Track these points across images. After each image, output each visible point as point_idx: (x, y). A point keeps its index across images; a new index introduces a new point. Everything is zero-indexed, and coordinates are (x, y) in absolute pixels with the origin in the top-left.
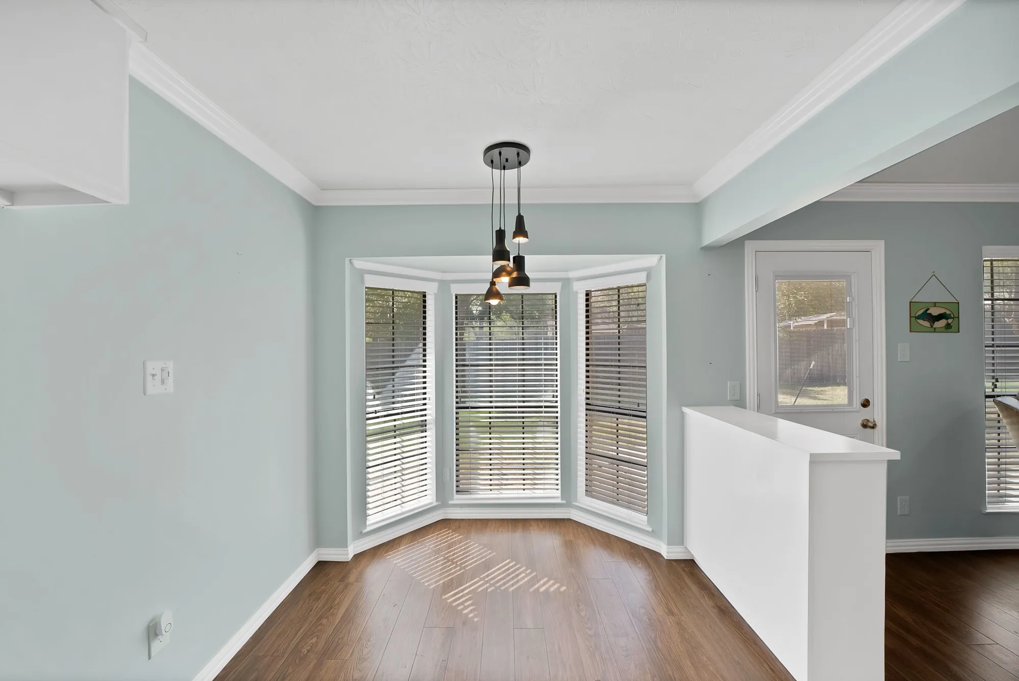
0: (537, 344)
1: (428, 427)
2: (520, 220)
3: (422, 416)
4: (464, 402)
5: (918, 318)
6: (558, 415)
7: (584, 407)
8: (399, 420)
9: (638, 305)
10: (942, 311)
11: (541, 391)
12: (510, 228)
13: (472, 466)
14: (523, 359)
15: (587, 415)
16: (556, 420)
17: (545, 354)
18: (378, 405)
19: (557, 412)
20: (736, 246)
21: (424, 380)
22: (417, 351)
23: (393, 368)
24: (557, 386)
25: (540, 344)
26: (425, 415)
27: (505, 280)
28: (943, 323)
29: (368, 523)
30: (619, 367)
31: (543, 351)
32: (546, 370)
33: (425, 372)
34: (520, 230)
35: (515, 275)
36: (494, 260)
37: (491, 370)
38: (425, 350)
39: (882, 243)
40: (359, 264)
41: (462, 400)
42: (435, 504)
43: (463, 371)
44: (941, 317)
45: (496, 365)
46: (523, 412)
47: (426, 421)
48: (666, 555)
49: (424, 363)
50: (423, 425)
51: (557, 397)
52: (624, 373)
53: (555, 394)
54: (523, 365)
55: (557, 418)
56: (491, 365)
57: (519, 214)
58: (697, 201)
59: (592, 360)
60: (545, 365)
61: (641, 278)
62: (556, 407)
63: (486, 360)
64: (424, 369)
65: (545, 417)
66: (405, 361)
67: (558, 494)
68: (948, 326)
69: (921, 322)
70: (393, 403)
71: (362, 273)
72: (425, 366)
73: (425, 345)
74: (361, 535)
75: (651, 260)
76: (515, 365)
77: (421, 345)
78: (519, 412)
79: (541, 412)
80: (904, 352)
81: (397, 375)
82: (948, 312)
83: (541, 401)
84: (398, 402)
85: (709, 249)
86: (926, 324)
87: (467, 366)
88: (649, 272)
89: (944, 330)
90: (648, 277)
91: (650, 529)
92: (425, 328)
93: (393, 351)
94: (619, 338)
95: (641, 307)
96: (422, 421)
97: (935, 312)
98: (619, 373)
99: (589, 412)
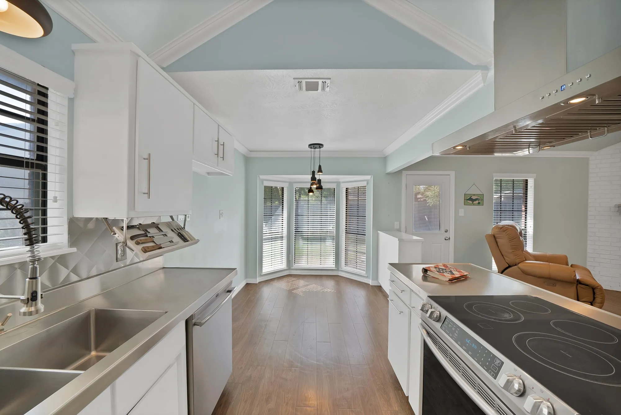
0: (327, 207)
1: (284, 238)
2: (320, 167)
3: (282, 234)
4: (298, 229)
5: (468, 200)
6: (335, 235)
7: (345, 232)
8: (273, 235)
9: (364, 193)
10: (477, 197)
11: (328, 226)
12: (317, 169)
13: (301, 254)
14: (321, 213)
15: (346, 235)
16: (334, 237)
17: (330, 211)
18: (266, 229)
19: (334, 234)
20: (399, 173)
21: (282, 220)
22: (279, 209)
23: (271, 215)
24: (334, 224)
25: (328, 207)
26: (283, 234)
27: (315, 186)
28: (477, 202)
29: (263, 272)
30: (358, 216)
31: (329, 210)
32: (330, 217)
33: (283, 217)
34: (320, 170)
35: (318, 185)
36: (311, 181)
37: (308, 217)
38: (283, 209)
39: (454, 172)
40: (262, 177)
41: (297, 228)
42: (286, 268)
43: (297, 217)
44: (476, 200)
45: (311, 215)
46: (321, 234)
47: (283, 236)
48: (371, 284)
49: (283, 214)
50: (282, 237)
51: (334, 228)
52: (360, 219)
53: (334, 227)
54: (321, 215)
55: (334, 236)
56: (309, 215)
57: (320, 165)
58: (385, 156)
59: (348, 214)
60: (330, 215)
61: (364, 184)
62: (334, 232)
63: (307, 213)
64: (282, 216)
65: (330, 236)
66: (275, 213)
67: (334, 266)
68: (479, 203)
69: (468, 201)
70: (271, 229)
71: (262, 181)
72: (283, 215)
73: (283, 207)
74: (261, 276)
75: (368, 177)
76: (318, 215)
77: (281, 207)
78: (319, 234)
79: (328, 234)
80: (462, 213)
81: (272, 218)
82: (479, 198)
83: (328, 230)
84: (273, 228)
85: (389, 174)
86: (471, 202)
87: (299, 215)
88: (368, 182)
89: (477, 204)
90: (367, 183)
91: (366, 276)
92: (283, 201)
93: (271, 209)
94: (358, 205)
95: (364, 194)
96: (281, 236)
97: (474, 198)
98: (358, 218)
99: (346, 234)
